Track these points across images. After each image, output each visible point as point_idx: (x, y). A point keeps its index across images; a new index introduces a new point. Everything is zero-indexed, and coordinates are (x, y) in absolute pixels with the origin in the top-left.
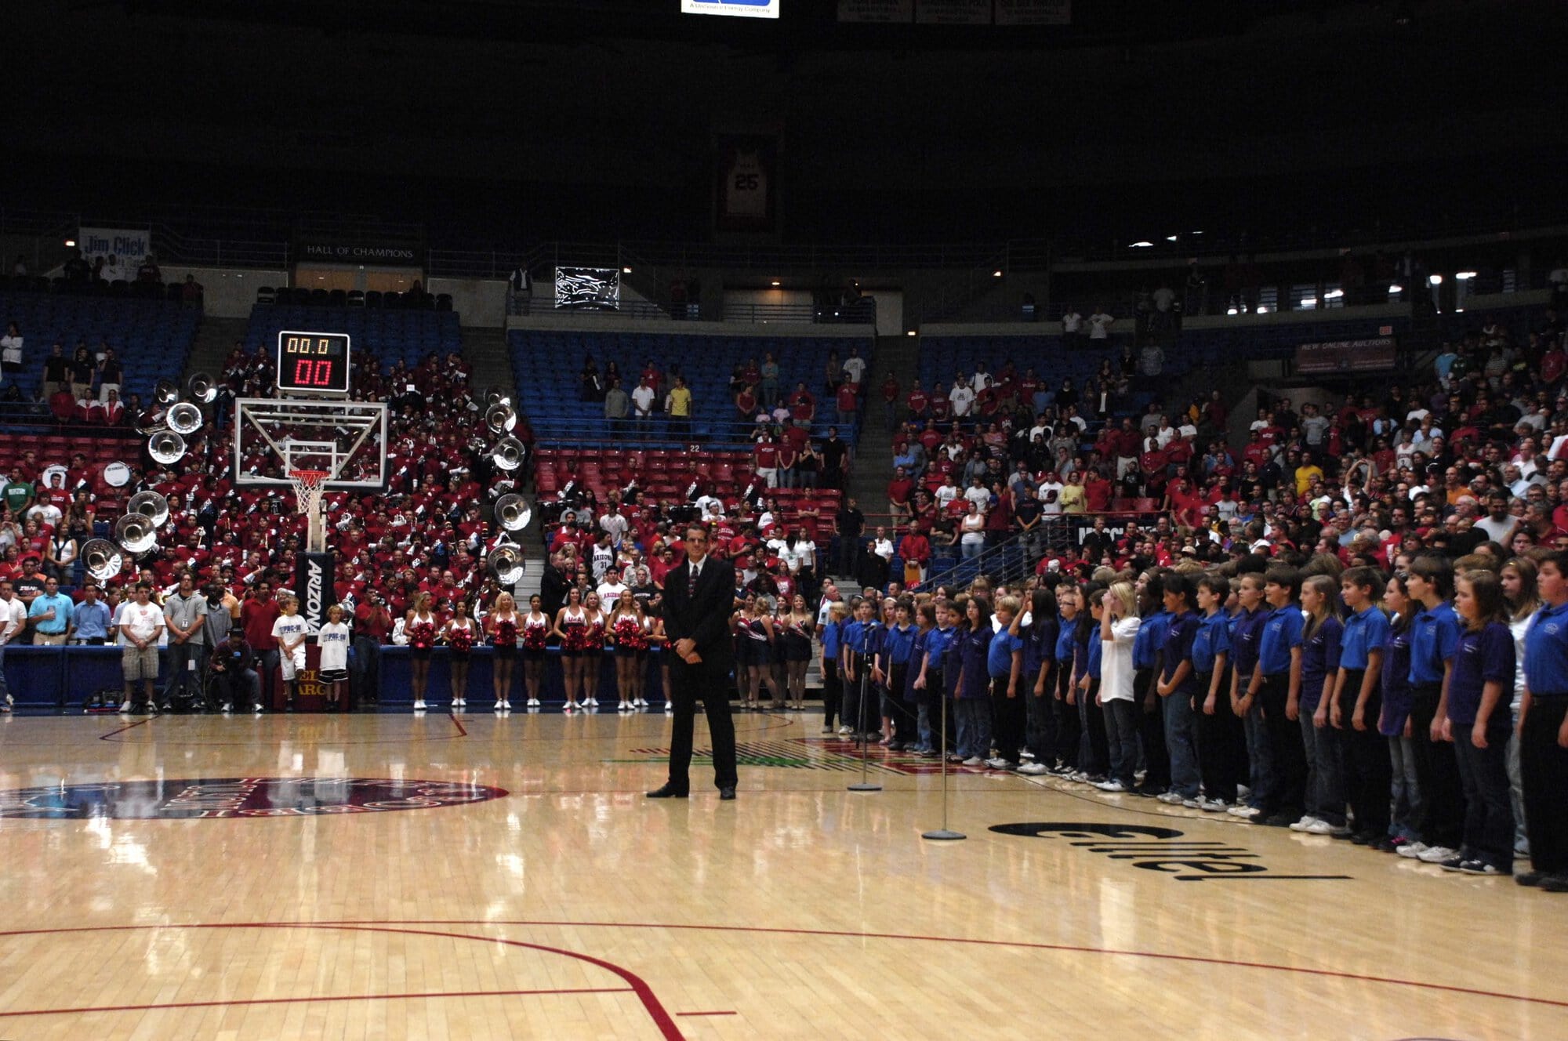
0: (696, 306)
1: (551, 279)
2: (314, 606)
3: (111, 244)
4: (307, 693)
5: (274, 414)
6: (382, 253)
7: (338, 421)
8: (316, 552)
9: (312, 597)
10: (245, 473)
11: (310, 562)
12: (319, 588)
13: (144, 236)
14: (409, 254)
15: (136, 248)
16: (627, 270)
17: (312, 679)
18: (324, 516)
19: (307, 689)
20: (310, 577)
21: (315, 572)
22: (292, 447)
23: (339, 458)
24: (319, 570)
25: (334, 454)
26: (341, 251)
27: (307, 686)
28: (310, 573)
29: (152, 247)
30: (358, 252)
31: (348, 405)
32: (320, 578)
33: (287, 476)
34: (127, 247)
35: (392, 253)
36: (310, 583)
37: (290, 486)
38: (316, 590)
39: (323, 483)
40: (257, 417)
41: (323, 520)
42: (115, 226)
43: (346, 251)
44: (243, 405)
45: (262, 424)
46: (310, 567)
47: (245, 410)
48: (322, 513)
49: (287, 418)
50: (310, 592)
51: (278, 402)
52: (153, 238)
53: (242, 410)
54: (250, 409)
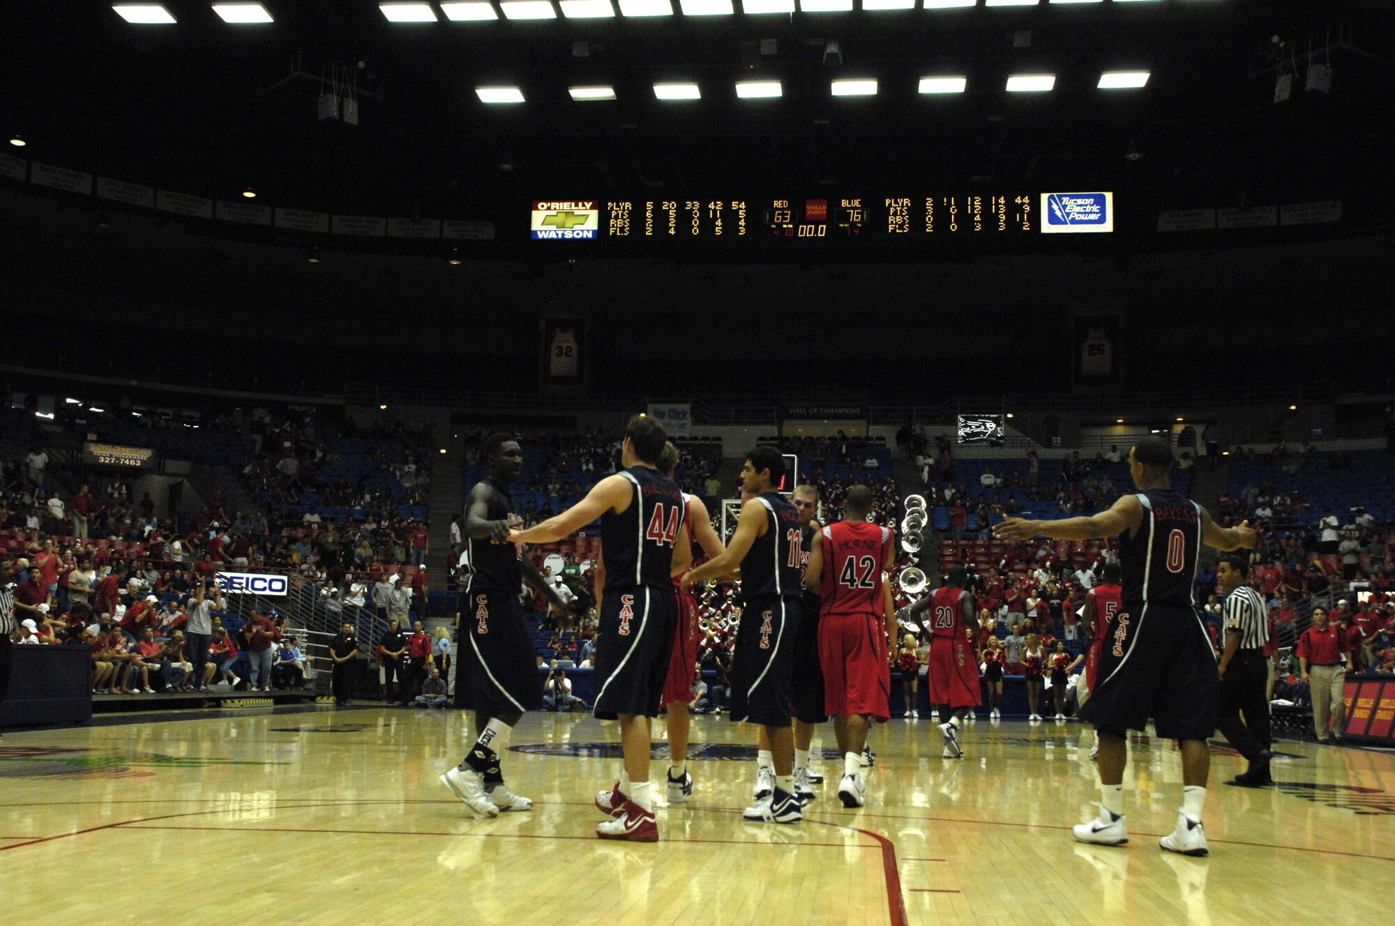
0: (1059, 438)
1: (954, 422)
3: (667, 414)
6: (840, 411)
13: (686, 407)
14: (857, 411)
15: (681, 416)
16: (1010, 416)
26: (812, 411)
29: (692, 414)
30: (823, 411)
34: (676, 414)
35: (846, 411)
42: (671, 402)
43: (815, 410)
44: (727, 505)
47: (729, 508)
52: (692, 409)
53: (727, 509)
54: (732, 507)
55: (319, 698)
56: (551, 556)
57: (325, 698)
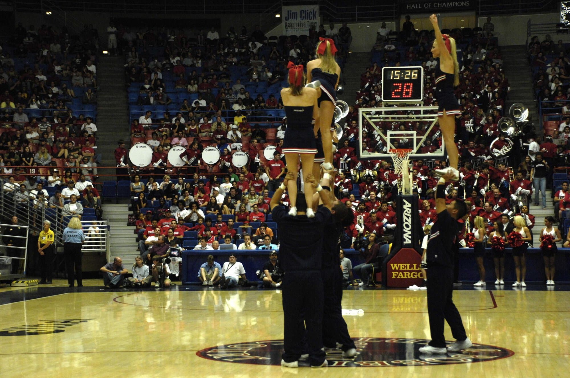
2: (407, 226)
3: (299, 15)
4: (405, 277)
5: (381, 116)
6: (451, 4)
7: (417, 118)
8: (408, 195)
9: (406, 221)
10: (366, 151)
11: (404, 201)
12: (410, 216)
13: (316, 8)
14: (467, 4)
15: (312, 16)
17: (408, 269)
18: (411, 174)
19: (405, 275)
20: (405, 209)
21: (407, 206)
22: (391, 135)
23: (418, 140)
24: (410, 205)
25: (415, 137)
26: (426, 6)
27: (405, 273)
28: (405, 207)
29: (321, 14)
30: (436, 5)
31: (422, 109)
32: (410, 210)
33: (388, 152)
34: (307, 15)
35: (457, 4)
36: (404, 213)
37: (390, 158)
38: (408, 217)
39: (409, 155)
40: (371, 118)
41: (411, 176)
42: (301, 4)
43: (429, 5)
44: (363, 112)
45: (374, 122)
46: (404, 204)
47: (364, 115)
48: (410, 171)
49: (388, 118)
50: (405, 218)
51: (383, 109)
52: (321, 9)
53: (362, 115)
54: (367, 114)
55: (15, 282)
56: (207, 149)
57: (20, 282)
